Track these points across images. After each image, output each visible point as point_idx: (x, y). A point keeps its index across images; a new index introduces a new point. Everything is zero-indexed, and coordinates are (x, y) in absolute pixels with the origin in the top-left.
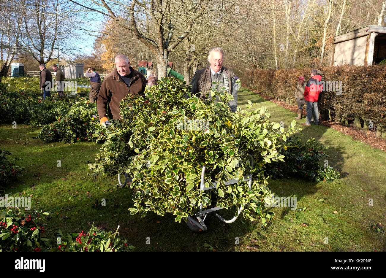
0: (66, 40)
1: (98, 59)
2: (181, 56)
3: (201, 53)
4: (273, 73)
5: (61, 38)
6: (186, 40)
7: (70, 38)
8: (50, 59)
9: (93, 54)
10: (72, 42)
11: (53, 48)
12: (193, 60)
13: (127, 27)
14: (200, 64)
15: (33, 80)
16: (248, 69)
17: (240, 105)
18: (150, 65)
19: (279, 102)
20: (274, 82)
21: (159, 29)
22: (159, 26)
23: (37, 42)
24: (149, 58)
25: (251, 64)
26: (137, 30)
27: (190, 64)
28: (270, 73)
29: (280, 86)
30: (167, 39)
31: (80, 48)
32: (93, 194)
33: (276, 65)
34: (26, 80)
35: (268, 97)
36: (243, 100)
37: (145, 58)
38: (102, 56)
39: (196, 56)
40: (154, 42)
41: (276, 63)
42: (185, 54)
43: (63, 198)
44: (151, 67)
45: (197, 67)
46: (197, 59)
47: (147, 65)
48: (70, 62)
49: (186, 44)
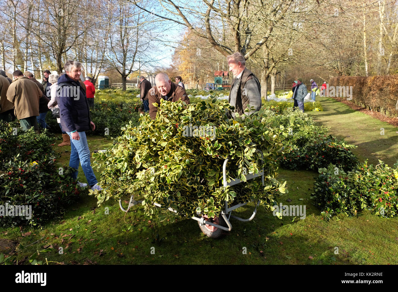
0: (146, 53)
1: (176, 70)
2: (259, 64)
3: (281, 60)
4: (364, 80)
5: (141, 50)
6: (264, 47)
7: (149, 50)
8: (131, 71)
9: (171, 65)
10: (151, 54)
11: (133, 61)
12: (271, 68)
13: (202, 35)
14: (279, 72)
15: (115, 92)
16: (332, 77)
17: (325, 117)
18: (226, 74)
19: (372, 113)
20: (365, 90)
21: (236, 35)
22: (236, 32)
23: (120, 55)
24: (225, 68)
25: (336, 71)
26: (212, 37)
27: (268, 72)
28: (360, 80)
29: (373, 95)
30: (244, 46)
31: (158, 59)
32: (156, 224)
33: (366, 70)
34: (110, 92)
35: (357, 107)
36: (327, 110)
37: (221, 68)
38: (180, 67)
39: (275, 64)
40: (230, 50)
41: (367, 69)
42: (263, 62)
43: (121, 228)
44: (227, 76)
45: (275, 75)
46: (276, 67)
47: (223, 75)
48: (149, 74)
49: (264, 51)
